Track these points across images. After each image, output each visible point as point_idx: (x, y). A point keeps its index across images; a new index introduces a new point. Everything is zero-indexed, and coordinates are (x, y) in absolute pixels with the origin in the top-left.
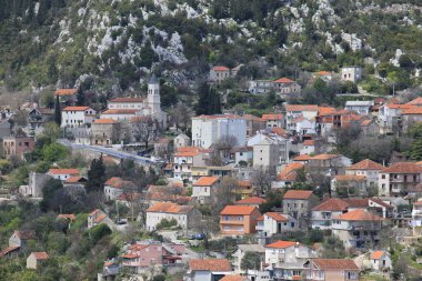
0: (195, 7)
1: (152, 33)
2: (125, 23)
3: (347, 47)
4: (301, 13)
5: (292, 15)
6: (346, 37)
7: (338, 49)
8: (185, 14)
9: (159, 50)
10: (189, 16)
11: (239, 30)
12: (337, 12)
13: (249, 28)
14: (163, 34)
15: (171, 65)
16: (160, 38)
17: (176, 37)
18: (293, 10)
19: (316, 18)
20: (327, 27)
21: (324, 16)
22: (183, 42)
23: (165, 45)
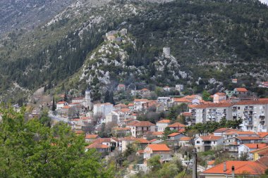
0: (119, 61)
1: (98, 72)
2: (90, 68)
3: (180, 77)
4: (163, 63)
5: (160, 64)
6: (181, 73)
7: (177, 78)
8: (114, 64)
9: (100, 78)
10: (116, 65)
11: (136, 70)
12: (179, 63)
13: (140, 69)
14: (102, 72)
15: (103, 84)
16: (101, 73)
17: (107, 73)
18: (161, 62)
19: (169, 66)
20: (173, 69)
21: (173, 64)
22: (110, 75)
23: (102, 76)
